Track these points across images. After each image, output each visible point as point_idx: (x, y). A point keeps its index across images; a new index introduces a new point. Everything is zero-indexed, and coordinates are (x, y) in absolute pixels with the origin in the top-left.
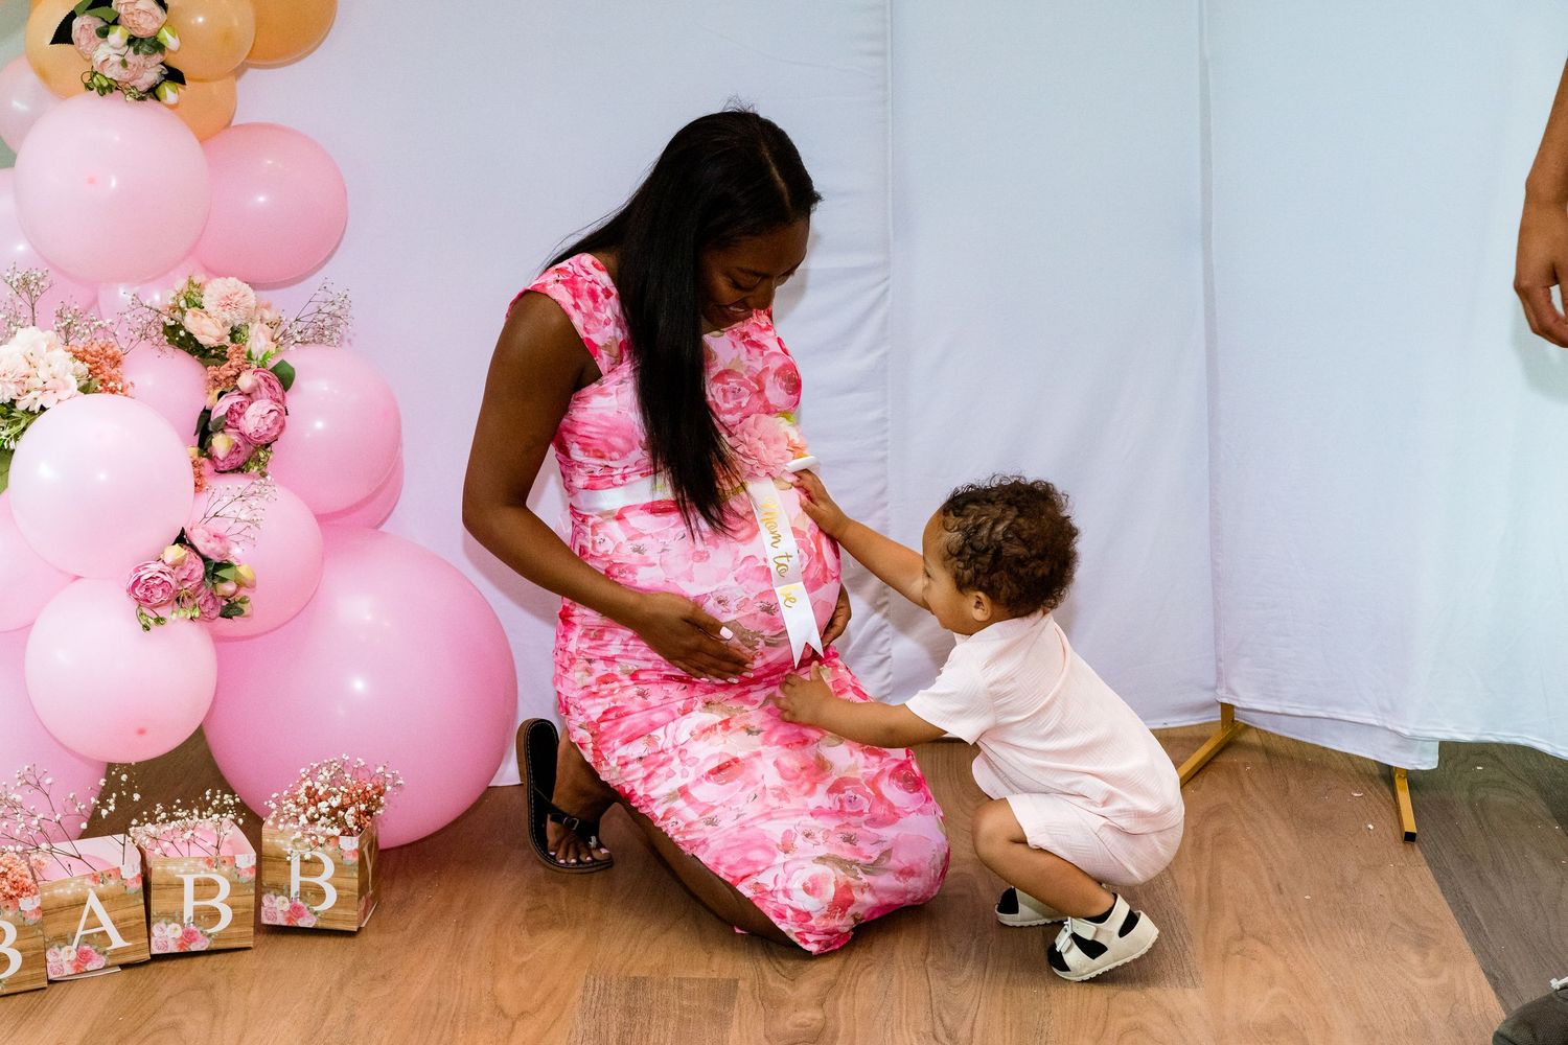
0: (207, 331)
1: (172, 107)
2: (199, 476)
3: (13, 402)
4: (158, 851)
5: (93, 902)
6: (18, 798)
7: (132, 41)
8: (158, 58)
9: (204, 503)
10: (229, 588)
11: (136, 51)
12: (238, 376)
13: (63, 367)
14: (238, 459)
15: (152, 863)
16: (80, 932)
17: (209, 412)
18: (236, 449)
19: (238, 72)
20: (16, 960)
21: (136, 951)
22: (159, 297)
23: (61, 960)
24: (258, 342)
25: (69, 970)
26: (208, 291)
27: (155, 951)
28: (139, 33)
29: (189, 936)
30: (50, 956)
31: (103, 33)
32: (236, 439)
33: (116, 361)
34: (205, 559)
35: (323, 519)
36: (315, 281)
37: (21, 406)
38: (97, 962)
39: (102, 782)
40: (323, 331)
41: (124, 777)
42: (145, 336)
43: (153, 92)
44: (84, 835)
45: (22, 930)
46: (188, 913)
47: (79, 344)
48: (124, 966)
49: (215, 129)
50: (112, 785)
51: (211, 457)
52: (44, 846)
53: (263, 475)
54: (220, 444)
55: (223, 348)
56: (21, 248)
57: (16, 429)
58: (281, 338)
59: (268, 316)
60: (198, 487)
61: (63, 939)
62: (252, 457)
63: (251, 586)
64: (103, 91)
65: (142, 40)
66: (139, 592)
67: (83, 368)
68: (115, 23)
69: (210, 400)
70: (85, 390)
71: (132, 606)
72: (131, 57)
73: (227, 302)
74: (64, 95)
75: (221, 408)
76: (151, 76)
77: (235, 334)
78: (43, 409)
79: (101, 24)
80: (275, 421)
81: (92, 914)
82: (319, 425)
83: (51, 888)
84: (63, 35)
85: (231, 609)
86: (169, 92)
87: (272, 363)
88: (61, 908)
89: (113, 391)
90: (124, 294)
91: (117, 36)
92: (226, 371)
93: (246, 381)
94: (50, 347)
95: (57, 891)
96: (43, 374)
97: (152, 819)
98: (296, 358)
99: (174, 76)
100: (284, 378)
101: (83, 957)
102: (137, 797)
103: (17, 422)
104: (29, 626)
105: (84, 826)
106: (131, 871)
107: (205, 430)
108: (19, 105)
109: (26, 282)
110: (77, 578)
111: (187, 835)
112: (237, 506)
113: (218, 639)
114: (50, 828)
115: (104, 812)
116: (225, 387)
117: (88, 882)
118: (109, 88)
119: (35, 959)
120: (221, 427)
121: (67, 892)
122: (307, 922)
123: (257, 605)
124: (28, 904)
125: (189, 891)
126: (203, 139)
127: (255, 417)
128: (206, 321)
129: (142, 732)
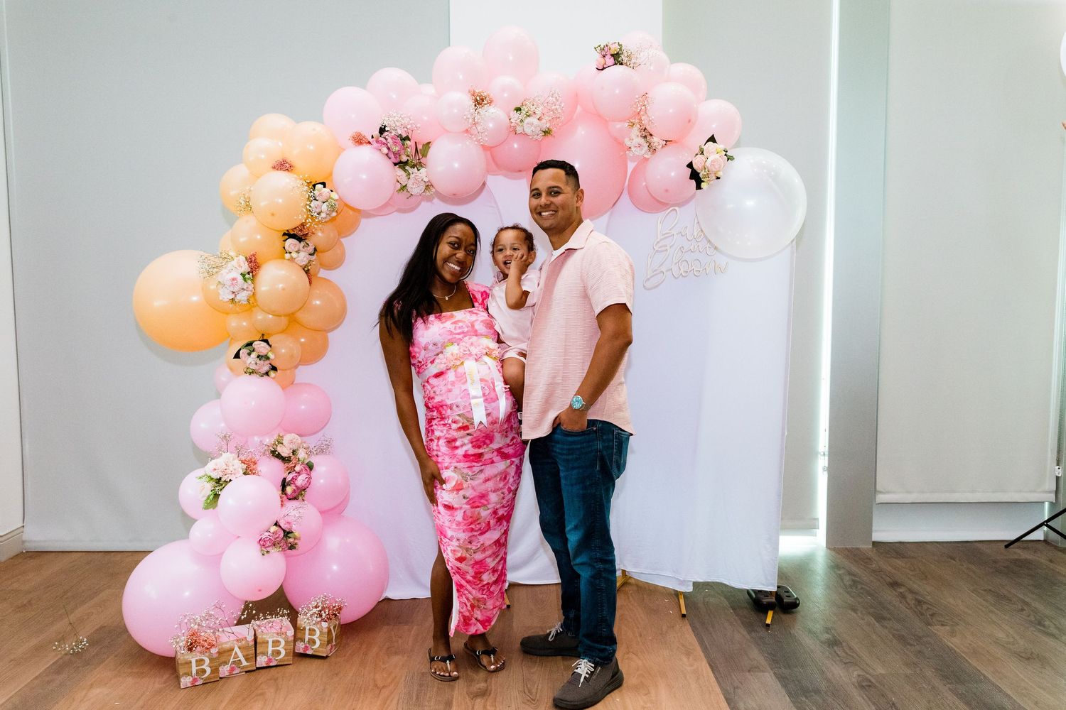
0: (285, 452)
1: (274, 378)
2: (282, 501)
3: (220, 478)
4: (260, 630)
5: (236, 649)
6: (213, 613)
7: (258, 357)
8: (268, 362)
9: (285, 511)
10: (291, 540)
11: (260, 360)
12: (295, 467)
13: (238, 467)
14: (295, 495)
15: (259, 637)
16: (231, 660)
17: (285, 479)
18: (294, 491)
19: (296, 367)
20: (208, 671)
21: (250, 666)
22: (269, 440)
23: (224, 670)
24: (302, 454)
25: (227, 674)
26: (285, 438)
27: (258, 666)
28: (262, 354)
29: (270, 660)
30: (220, 669)
31: (249, 354)
32: (294, 488)
33: (255, 463)
34: (284, 531)
35: (322, 512)
36: (321, 434)
37: (223, 480)
38: (237, 671)
39: (243, 607)
40: (322, 450)
41: (251, 605)
42: (264, 454)
43: (267, 374)
44: (237, 625)
45: (211, 660)
46: (270, 652)
47: (243, 458)
48: (246, 672)
49: (288, 385)
50: (246, 607)
51: (286, 494)
52: (221, 630)
53: (303, 500)
54: (289, 490)
55: (290, 457)
56: (223, 425)
57: (221, 487)
58: (309, 453)
59: (305, 445)
60: (282, 505)
61: (226, 663)
62: (299, 494)
63: (299, 539)
64: (250, 373)
65: (262, 356)
66: (262, 543)
67: (245, 466)
68: (253, 351)
69: (285, 475)
70: (245, 474)
71: (258, 547)
72: (258, 361)
73: (291, 442)
74: (238, 375)
75: (289, 478)
76: (266, 368)
77: (294, 452)
78: (230, 480)
79: (249, 351)
80: (308, 481)
81: (236, 653)
82: (322, 481)
83: (222, 644)
84: (237, 356)
85: (292, 547)
86: (272, 374)
87: (306, 462)
88: (225, 652)
89: (254, 474)
90: (256, 439)
91: (254, 355)
92: (291, 464)
93: (298, 468)
94: (234, 459)
95: (224, 646)
96: (231, 469)
97: (259, 619)
98: (314, 460)
99: (274, 369)
100: (310, 467)
101: (232, 669)
102: (254, 612)
103: (222, 485)
104: (222, 554)
105: (235, 622)
106: (250, 638)
107: (284, 485)
108: (224, 379)
109: (225, 437)
110: (239, 537)
111: (270, 625)
112: (295, 512)
113: (287, 557)
114: (223, 623)
115: (243, 617)
116: (292, 470)
117: (235, 642)
118: (253, 372)
119: (215, 670)
120: (289, 484)
121: (227, 646)
122: (309, 652)
123: (300, 544)
124: (214, 651)
125: (270, 644)
126: (284, 388)
127: (301, 481)
128: (284, 449)
129: (260, 590)
